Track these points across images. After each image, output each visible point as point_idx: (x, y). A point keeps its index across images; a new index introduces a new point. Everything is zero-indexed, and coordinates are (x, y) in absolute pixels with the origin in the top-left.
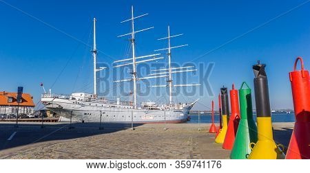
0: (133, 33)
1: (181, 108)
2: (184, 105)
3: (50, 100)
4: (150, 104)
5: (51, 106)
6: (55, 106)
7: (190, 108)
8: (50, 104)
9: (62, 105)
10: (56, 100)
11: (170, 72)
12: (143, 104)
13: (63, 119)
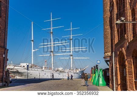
0: (52, 28)
1: (78, 72)
2: (79, 70)
3: (13, 67)
4: (60, 69)
5: (12, 70)
6: (15, 70)
7: (83, 72)
8: (12, 69)
9: (18, 70)
10: (16, 67)
11: (71, 50)
12: (56, 69)
13: (18, 77)
